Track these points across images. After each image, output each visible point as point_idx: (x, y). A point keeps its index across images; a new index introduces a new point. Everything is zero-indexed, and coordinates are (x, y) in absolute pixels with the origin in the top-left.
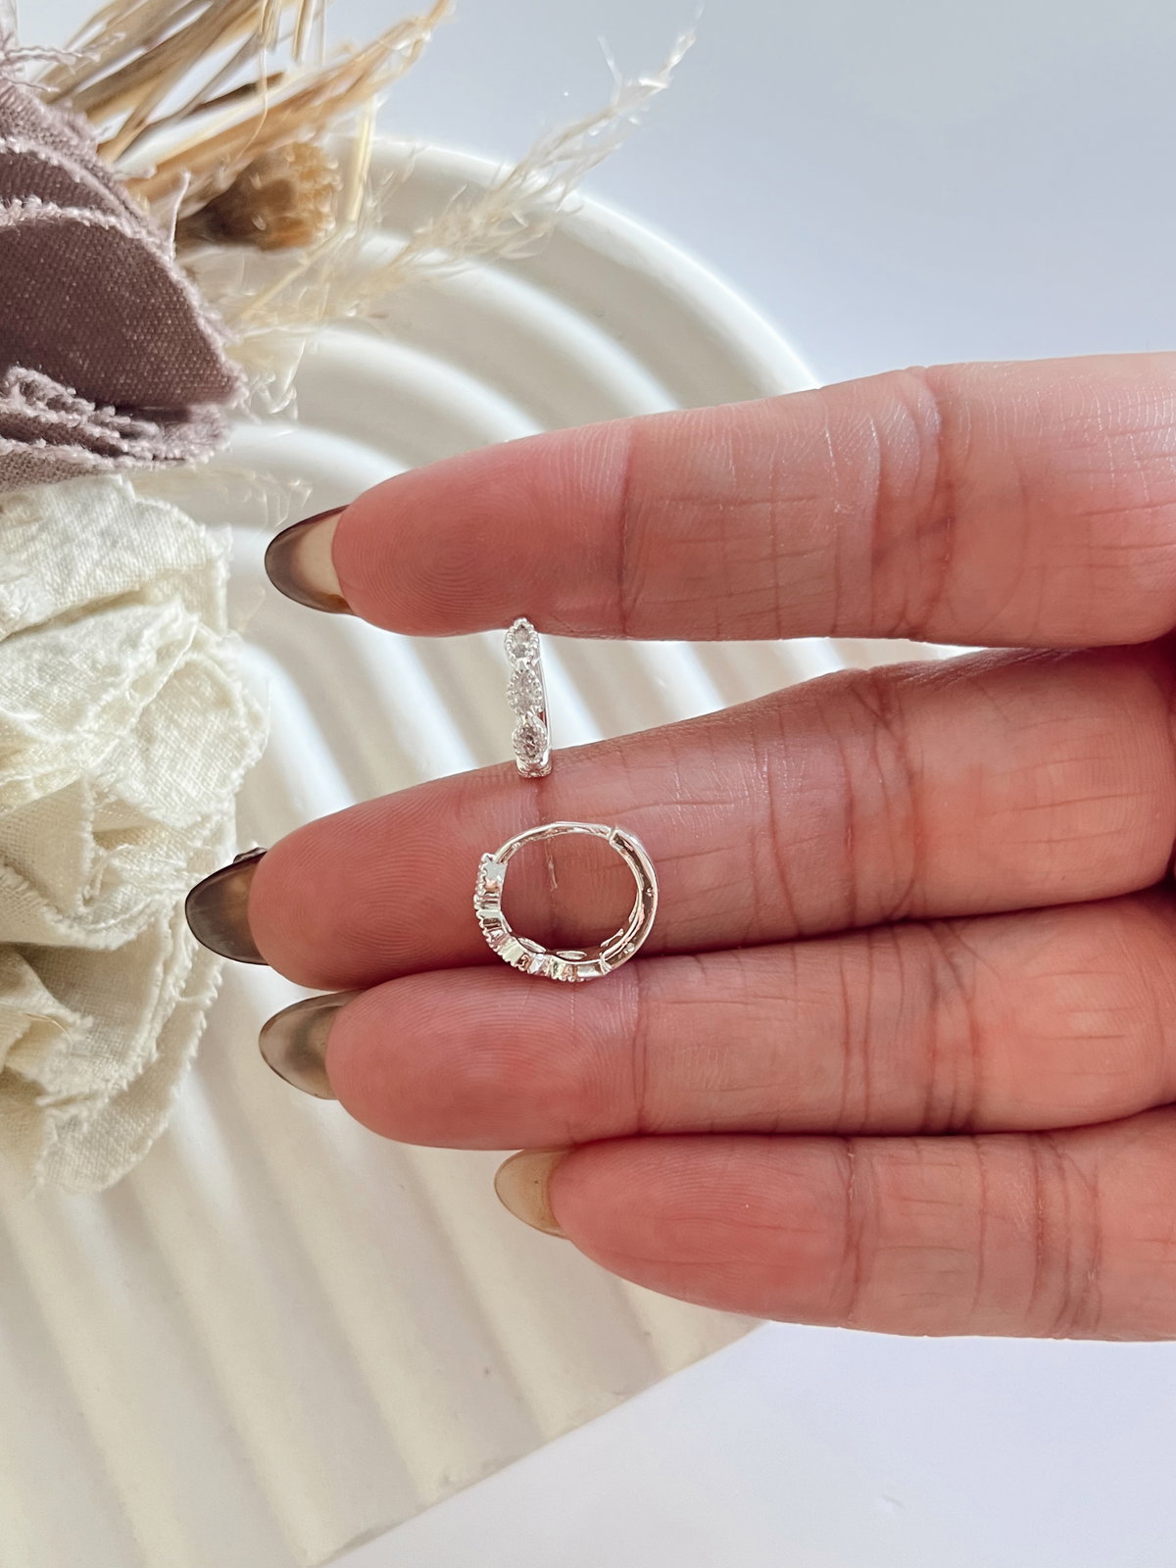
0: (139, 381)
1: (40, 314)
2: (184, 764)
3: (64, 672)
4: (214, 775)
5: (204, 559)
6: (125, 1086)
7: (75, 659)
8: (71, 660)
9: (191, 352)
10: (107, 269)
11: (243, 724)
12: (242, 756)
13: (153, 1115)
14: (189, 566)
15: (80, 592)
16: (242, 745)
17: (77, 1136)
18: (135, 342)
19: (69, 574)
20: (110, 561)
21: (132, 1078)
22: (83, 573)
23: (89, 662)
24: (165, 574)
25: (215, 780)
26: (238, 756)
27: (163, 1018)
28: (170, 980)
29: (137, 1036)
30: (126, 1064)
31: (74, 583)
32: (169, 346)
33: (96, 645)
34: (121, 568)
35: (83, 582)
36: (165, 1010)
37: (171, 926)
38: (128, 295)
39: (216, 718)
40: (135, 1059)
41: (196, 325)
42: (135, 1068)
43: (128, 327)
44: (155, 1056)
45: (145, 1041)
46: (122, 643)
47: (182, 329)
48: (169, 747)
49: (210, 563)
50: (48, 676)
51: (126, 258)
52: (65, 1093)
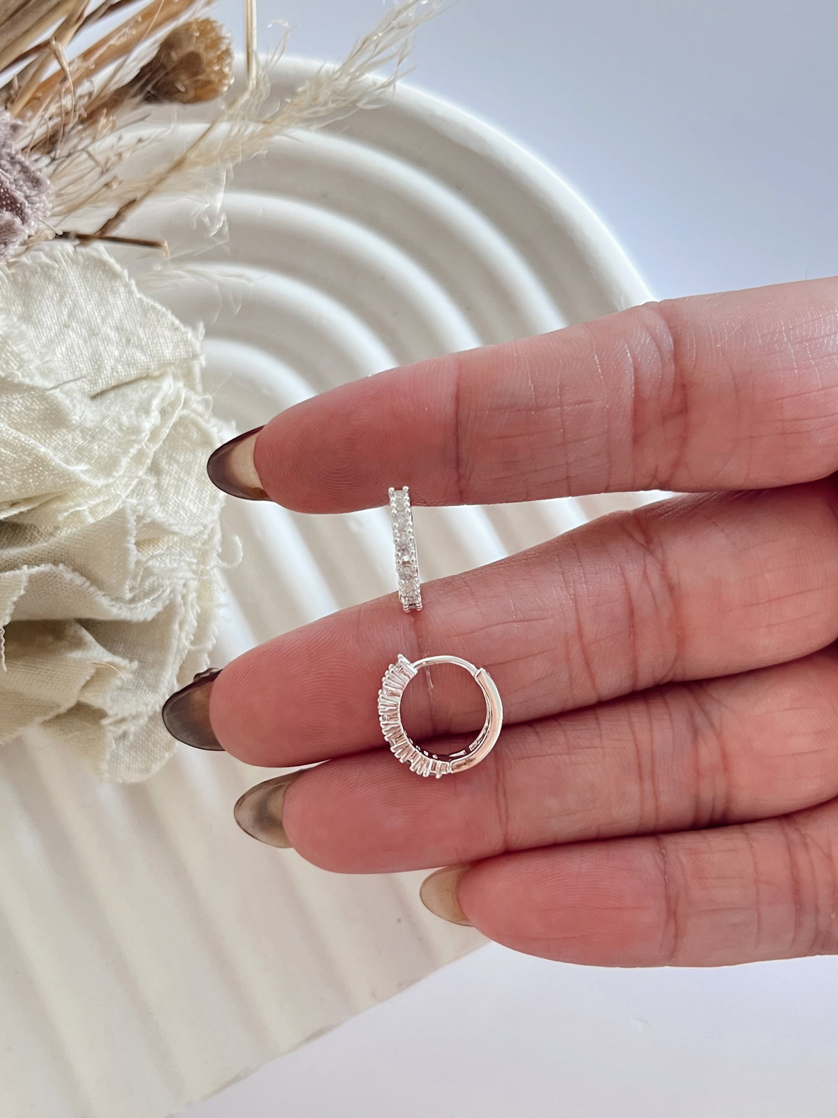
4: (207, 496)
8: (103, 424)
14: (179, 359)
23: (117, 425)
25: (208, 499)
27: (181, 658)
28: (184, 635)
29: (164, 674)
30: (158, 693)
33: (119, 411)
36: (182, 654)
37: (183, 597)
40: (164, 689)
42: (164, 696)
45: (169, 675)
46: (137, 411)
52: (120, 715)
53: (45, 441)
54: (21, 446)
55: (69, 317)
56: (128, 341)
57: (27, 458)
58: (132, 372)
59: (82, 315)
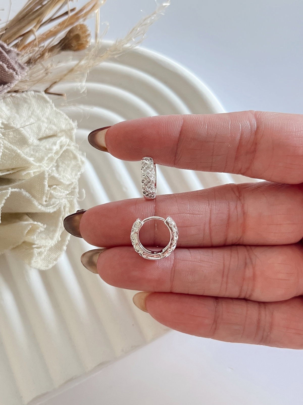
2: (67, 171)
5: (71, 128)
8: (40, 148)
11: (80, 163)
13: (59, 253)
14: (68, 129)
15: (43, 135)
19: (40, 130)
20: (50, 127)
21: (54, 244)
23: (45, 148)
24: (62, 131)
26: (79, 169)
27: (62, 231)
29: (56, 234)
30: (53, 241)
33: (46, 144)
34: (52, 129)
35: (43, 132)
37: (64, 209)
39: (74, 162)
40: (55, 239)
44: (60, 239)
46: (52, 144)
48: (63, 168)
52: (39, 244)
53: (20, 149)
54: (12, 149)
55: (31, 114)
56: (50, 122)
57: (14, 154)
58: (51, 132)
59: (36, 114)
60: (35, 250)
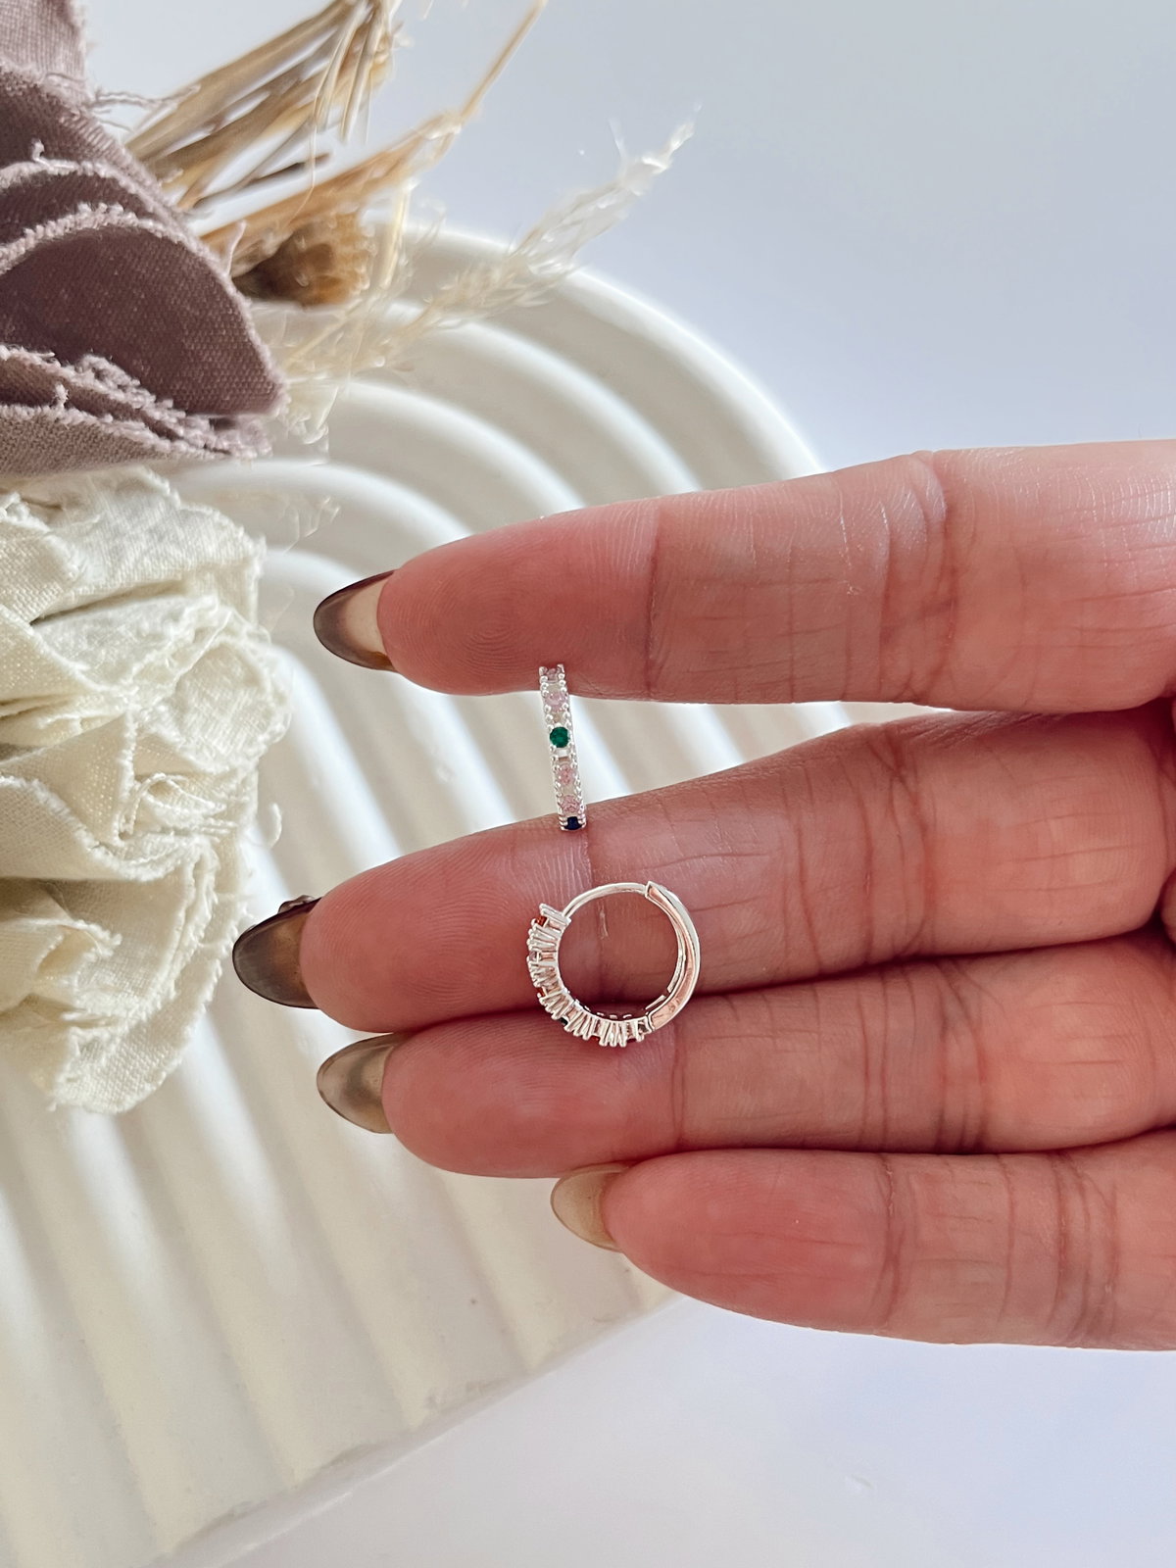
0: (194, 387)
1: (110, 324)
2: (214, 728)
3: (112, 638)
4: (242, 737)
5: (242, 556)
6: (144, 1017)
7: (122, 629)
8: (118, 629)
9: (241, 360)
10: (173, 282)
11: (270, 698)
12: (268, 724)
13: (167, 1052)
14: (227, 561)
15: (129, 576)
16: (268, 715)
17: (95, 1066)
18: (192, 352)
19: (119, 560)
20: (157, 552)
21: (151, 1011)
22: (132, 559)
23: (135, 631)
24: (205, 567)
25: (243, 741)
26: (265, 723)
27: (182, 961)
28: (191, 929)
29: (158, 975)
30: (147, 999)
31: (123, 567)
32: (222, 355)
33: (141, 619)
34: (166, 558)
35: (132, 567)
36: (185, 956)
37: (196, 876)
38: (188, 308)
39: (245, 694)
40: (154, 994)
41: (247, 336)
42: (154, 1003)
43: (186, 337)
44: (173, 994)
45: (165, 980)
46: (163, 620)
47: (235, 339)
48: (201, 716)
49: (246, 561)
50: (96, 642)
51: (191, 272)
52: (89, 1011)
60: (74, 1034)
